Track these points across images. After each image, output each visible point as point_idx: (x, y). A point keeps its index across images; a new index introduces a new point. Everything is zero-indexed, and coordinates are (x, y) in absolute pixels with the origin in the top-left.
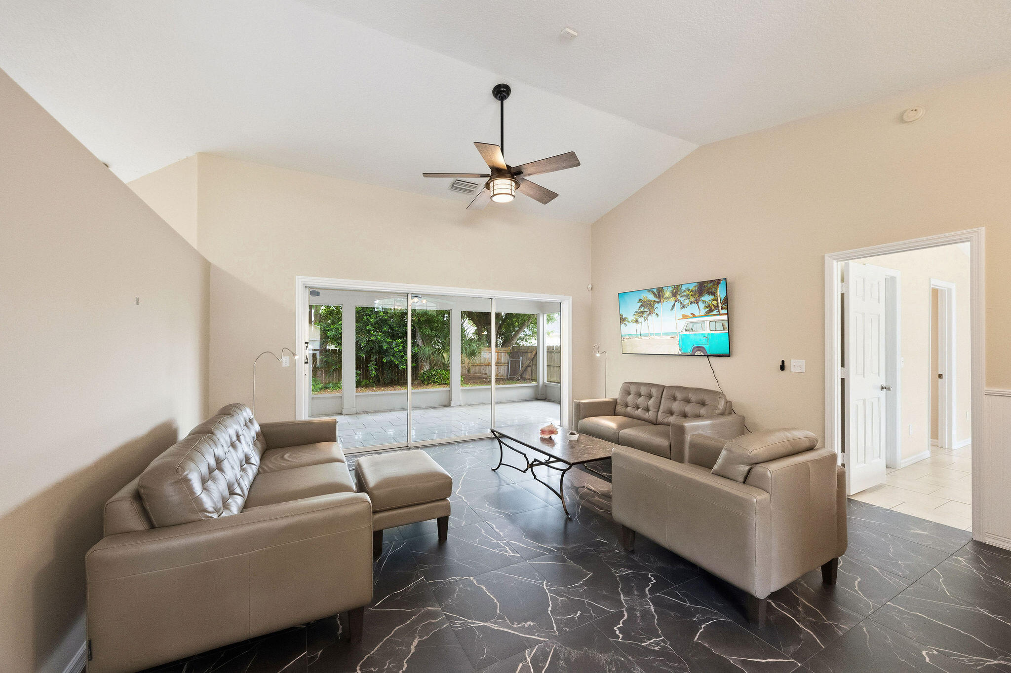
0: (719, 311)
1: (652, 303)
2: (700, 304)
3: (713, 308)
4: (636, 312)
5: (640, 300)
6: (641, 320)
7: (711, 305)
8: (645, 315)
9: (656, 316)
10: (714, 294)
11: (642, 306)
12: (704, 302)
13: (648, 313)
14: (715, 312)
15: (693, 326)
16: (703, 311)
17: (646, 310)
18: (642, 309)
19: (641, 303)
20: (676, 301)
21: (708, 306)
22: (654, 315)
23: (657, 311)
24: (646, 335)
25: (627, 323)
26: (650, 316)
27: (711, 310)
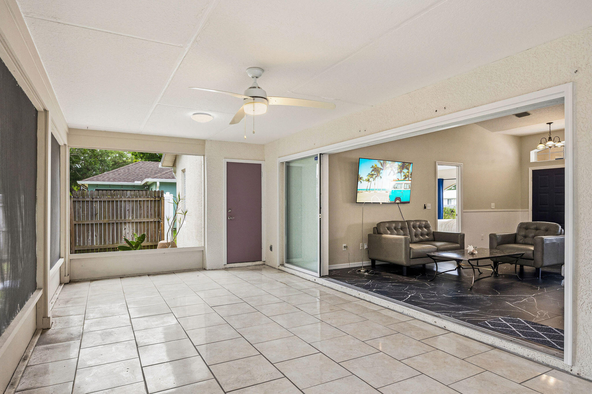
0: (409, 179)
1: (379, 170)
2: (402, 173)
3: (407, 177)
4: (369, 174)
5: (373, 166)
6: (371, 179)
7: (406, 175)
8: (374, 176)
9: (380, 178)
10: (408, 169)
11: (373, 170)
12: (404, 173)
13: (376, 175)
14: (407, 179)
15: (397, 185)
16: (403, 178)
17: (375, 173)
18: (373, 173)
19: (373, 169)
20: (391, 170)
21: (405, 175)
22: (379, 177)
23: (381, 175)
24: (373, 190)
25: (362, 181)
26: (377, 178)
27: (406, 178)
